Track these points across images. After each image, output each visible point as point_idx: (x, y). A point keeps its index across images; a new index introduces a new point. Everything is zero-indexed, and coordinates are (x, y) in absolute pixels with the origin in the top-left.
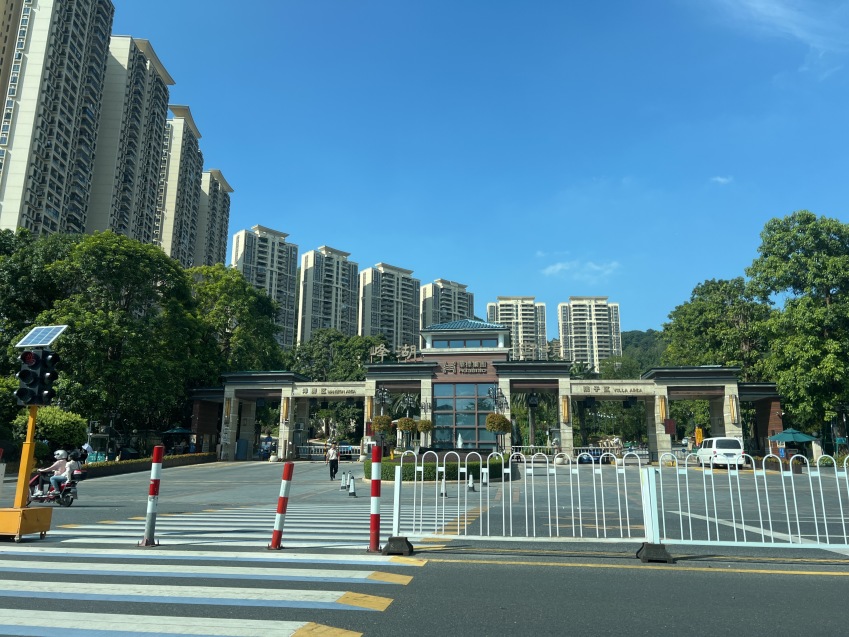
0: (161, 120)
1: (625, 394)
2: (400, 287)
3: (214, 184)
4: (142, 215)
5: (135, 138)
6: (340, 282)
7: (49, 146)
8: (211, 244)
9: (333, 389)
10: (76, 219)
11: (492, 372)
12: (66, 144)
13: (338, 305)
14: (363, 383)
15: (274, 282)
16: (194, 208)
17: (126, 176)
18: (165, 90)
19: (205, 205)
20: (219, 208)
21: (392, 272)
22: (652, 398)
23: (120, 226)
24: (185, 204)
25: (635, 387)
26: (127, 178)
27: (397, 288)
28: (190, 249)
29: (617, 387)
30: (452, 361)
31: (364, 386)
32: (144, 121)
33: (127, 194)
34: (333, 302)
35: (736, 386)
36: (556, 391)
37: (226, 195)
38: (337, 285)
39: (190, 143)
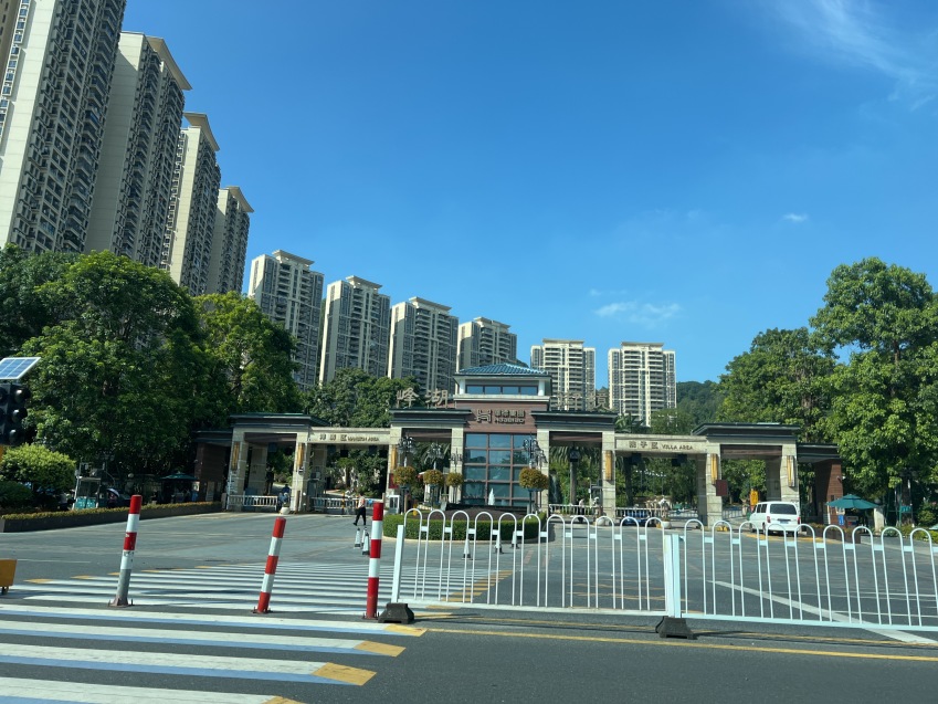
0: (175, 129)
1: (674, 451)
2: (436, 324)
3: (232, 202)
4: (149, 235)
5: (145, 148)
6: (369, 316)
7: (46, 153)
8: (226, 270)
9: (354, 435)
10: (74, 235)
11: (530, 422)
12: (65, 151)
13: (366, 342)
14: (387, 430)
15: (296, 314)
16: (209, 228)
17: (133, 190)
18: (180, 95)
19: (221, 226)
20: (236, 230)
21: (427, 308)
22: (704, 456)
23: (125, 245)
24: (199, 224)
25: (685, 444)
26: (133, 191)
27: (433, 326)
28: (202, 274)
29: (666, 443)
30: (487, 409)
31: (389, 433)
32: (155, 129)
33: (133, 210)
34: (361, 338)
35: (794, 446)
36: (600, 445)
37: (245, 215)
38: (366, 319)
39: (207, 155)
